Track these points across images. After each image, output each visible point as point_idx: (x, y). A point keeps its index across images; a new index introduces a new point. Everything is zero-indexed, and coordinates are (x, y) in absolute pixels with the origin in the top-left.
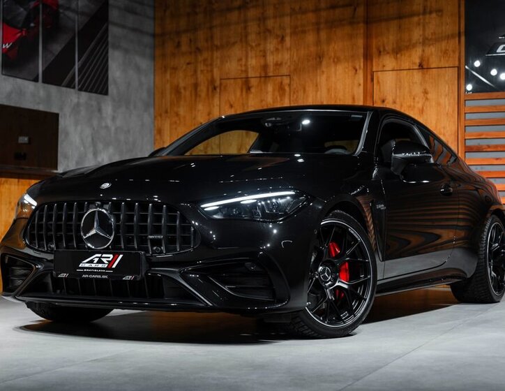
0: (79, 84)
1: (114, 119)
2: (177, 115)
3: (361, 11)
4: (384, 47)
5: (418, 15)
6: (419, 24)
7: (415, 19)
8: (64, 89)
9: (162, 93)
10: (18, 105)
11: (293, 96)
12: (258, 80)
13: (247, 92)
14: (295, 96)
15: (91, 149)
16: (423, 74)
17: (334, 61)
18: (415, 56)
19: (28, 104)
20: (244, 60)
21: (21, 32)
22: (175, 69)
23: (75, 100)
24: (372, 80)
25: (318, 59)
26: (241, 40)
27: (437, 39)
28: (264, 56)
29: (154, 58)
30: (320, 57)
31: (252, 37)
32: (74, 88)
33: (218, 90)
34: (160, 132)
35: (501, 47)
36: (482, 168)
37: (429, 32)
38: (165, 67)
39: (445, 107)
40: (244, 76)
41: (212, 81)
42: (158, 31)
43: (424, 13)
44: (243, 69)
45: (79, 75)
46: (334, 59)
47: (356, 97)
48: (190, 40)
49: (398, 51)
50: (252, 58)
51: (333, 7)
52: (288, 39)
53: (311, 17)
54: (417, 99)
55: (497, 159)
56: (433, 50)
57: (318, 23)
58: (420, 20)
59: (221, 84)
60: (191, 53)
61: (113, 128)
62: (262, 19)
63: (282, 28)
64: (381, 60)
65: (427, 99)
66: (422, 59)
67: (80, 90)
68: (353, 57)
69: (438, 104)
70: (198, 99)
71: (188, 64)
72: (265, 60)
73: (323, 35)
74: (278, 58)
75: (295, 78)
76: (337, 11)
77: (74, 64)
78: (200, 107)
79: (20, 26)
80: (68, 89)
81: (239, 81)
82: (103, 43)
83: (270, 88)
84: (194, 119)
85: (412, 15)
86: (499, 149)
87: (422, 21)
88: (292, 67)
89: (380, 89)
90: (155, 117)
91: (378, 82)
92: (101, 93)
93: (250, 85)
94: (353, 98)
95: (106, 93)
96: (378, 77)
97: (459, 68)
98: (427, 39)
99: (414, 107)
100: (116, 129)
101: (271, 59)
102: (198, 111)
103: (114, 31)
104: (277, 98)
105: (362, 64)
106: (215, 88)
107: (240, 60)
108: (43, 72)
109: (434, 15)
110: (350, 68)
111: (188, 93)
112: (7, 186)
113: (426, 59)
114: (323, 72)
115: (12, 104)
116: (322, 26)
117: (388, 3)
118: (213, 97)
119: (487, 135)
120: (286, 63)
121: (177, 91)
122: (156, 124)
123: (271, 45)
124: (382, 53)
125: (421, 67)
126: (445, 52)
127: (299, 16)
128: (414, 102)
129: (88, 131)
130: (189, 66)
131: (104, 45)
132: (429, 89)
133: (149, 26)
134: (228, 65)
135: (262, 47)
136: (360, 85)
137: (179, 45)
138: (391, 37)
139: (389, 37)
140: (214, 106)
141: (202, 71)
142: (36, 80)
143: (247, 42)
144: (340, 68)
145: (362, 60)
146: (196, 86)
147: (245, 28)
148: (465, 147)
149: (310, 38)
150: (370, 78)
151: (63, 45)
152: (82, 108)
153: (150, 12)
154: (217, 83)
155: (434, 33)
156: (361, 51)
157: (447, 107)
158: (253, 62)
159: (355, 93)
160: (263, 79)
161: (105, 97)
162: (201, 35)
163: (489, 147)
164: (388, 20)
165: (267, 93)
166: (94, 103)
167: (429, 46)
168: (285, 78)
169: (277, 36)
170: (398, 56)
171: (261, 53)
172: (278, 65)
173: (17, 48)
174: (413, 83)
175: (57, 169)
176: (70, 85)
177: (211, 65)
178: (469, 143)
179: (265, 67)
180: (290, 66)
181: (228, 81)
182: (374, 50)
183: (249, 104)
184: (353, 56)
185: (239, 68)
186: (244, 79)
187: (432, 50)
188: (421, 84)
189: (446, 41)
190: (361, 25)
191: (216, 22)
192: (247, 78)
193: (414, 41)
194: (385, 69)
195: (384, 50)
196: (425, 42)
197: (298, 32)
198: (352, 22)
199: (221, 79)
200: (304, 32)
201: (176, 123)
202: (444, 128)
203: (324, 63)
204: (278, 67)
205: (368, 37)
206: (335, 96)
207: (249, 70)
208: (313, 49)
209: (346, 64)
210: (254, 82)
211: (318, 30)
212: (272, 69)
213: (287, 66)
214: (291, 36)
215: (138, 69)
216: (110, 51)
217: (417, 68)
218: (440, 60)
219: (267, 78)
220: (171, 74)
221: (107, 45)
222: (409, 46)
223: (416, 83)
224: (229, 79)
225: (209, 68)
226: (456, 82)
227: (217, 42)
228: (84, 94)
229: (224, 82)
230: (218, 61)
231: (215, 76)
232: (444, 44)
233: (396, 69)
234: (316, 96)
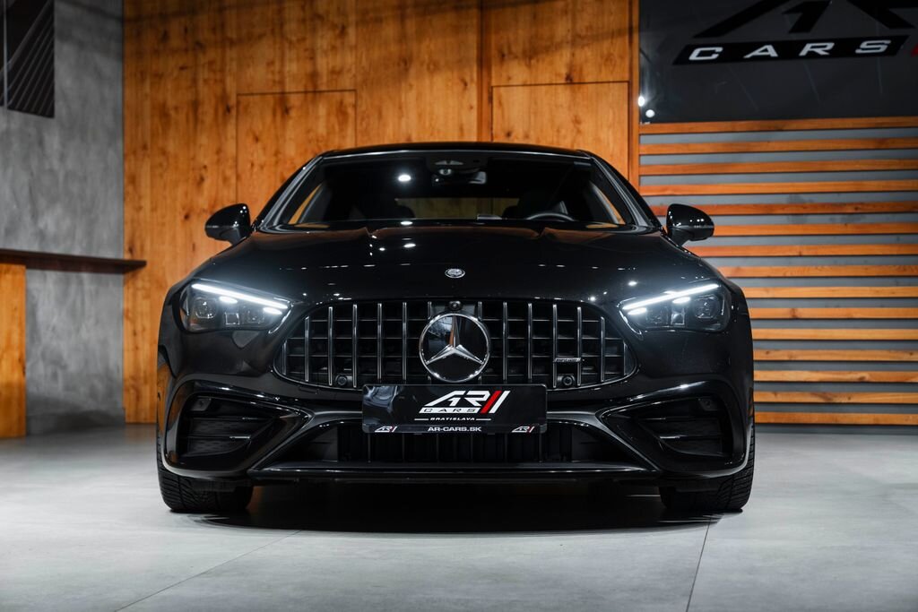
0: (9, 97)
1: (62, 158)
2: (164, 152)
4: (509, 48)
6: (566, 13)
7: (560, 4)
9: (137, 116)
11: (361, 124)
12: (301, 96)
13: (283, 116)
15: (29, 207)
16: (573, 91)
17: (428, 68)
18: (561, 62)
20: (277, 64)
22: (158, 76)
23: (4, 126)
24: (491, 99)
25: (402, 65)
26: (273, 31)
27: (594, 37)
28: (313, 58)
29: (122, 57)
30: (405, 62)
31: (291, 27)
32: (2, 104)
33: (234, 112)
34: (133, 180)
35: (697, 51)
37: (581, 25)
38: (142, 73)
39: (608, 144)
40: (277, 89)
41: (224, 97)
42: (130, 13)
44: (277, 78)
45: (9, 84)
46: (429, 65)
47: (465, 128)
48: (186, 30)
49: (532, 54)
50: (291, 61)
52: (351, 31)
54: (563, 132)
56: (589, 54)
57: (401, 7)
58: (567, 6)
59: (238, 103)
60: (186, 50)
61: (61, 175)
63: (342, 13)
64: (505, 68)
65: (579, 132)
66: (571, 67)
67: (11, 108)
68: (460, 63)
70: (199, 127)
71: (182, 68)
72: (314, 64)
73: (411, 26)
74: (336, 61)
75: (364, 94)
77: (2, 65)
78: (203, 139)
81: (270, 97)
82: (46, 30)
83: (322, 110)
84: (193, 159)
87: (570, 7)
88: (359, 78)
89: (503, 114)
90: (125, 156)
91: (500, 103)
92: (43, 115)
93: (289, 105)
94: (461, 129)
95: (51, 114)
96: (500, 96)
97: (630, 83)
98: (579, 36)
100: (66, 176)
101: (323, 64)
102: (201, 146)
103: (62, 10)
104: (333, 127)
105: (475, 75)
106: (228, 110)
107: (270, 63)
110: (456, 80)
111: (182, 117)
113: (578, 69)
114: (411, 85)
116: (409, 11)
118: (225, 123)
119: (675, 190)
120: (349, 71)
121: (163, 113)
122: (126, 167)
123: (324, 40)
124: (506, 58)
125: (569, 80)
126: (608, 59)
128: (558, 137)
129: (24, 178)
130: (184, 72)
131: (48, 35)
132: (582, 117)
133: (114, 4)
134: (250, 72)
135: (308, 43)
136: (471, 108)
137: (165, 37)
138: (521, 32)
139: (518, 31)
140: (226, 139)
141: (206, 81)
143: (283, 36)
144: (439, 80)
145: (475, 68)
146: (195, 105)
147: (280, 11)
149: (390, 30)
150: (488, 97)
152: (13, 139)
154: (233, 101)
155: (590, 28)
156: (474, 53)
157: (611, 145)
158: (292, 67)
159: (464, 121)
160: (310, 96)
161: (50, 120)
162: (204, 20)
164: (516, 4)
165: (317, 118)
166: (32, 130)
167: (583, 47)
168: (347, 94)
169: (334, 26)
170: (533, 62)
171: (307, 54)
172: (336, 73)
174: (556, 106)
177: (222, 71)
179: (314, 76)
180: (355, 76)
181: (251, 98)
182: (494, 52)
183: (288, 137)
184: (459, 61)
185: (270, 76)
186: (277, 96)
187: (587, 55)
188: (569, 108)
189: (610, 41)
190: (474, 12)
192: (283, 93)
193: (558, 39)
194: (511, 82)
195: (510, 52)
196: (576, 40)
197: (369, 20)
198: (459, 6)
199: (238, 95)
200: (379, 20)
201: (161, 165)
203: (413, 71)
204: (335, 76)
205: (483, 31)
206: (431, 125)
207: (287, 80)
208: (394, 48)
209: (449, 74)
210: (294, 100)
211: (402, 19)
212: (325, 79)
213: (350, 75)
214: (357, 25)
215: (99, 75)
216: (57, 44)
217: (563, 81)
218: (600, 71)
219: (318, 95)
220: (152, 85)
221: (52, 32)
222: (552, 47)
223: (562, 106)
224: (252, 94)
225: (218, 76)
226: (626, 106)
227: (232, 34)
228: (16, 115)
229: (243, 99)
230: (234, 64)
231: (228, 89)
232: (606, 44)
233: (528, 83)
234: (400, 124)
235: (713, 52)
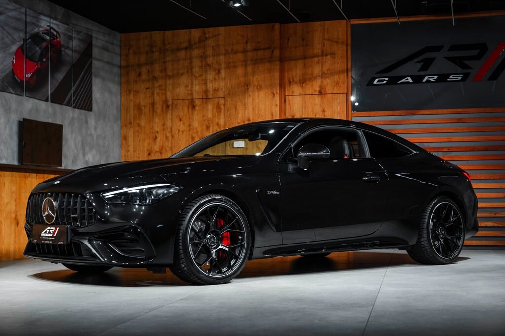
0: (74, 104)
1: (95, 129)
2: (139, 125)
3: (277, 53)
4: (293, 79)
5: (318, 56)
6: (318, 63)
7: (316, 59)
8: (64, 107)
9: (127, 110)
10: (36, 119)
11: (227, 113)
12: (200, 101)
13: (192, 109)
14: (229, 113)
15: (81, 151)
16: (322, 98)
17: (257, 88)
18: (316, 85)
19: (42, 118)
20: (190, 86)
21: (38, 65)
22: (136, 92)
23: (71, 115)
24: (285, 101)
25: (246, 86)
26: (188, 72)
27: (332, 73)
28: (206, 84)
29: (121, 84)
30: (247, 85)
31: (196, 70)
32: (71, 106)
33: (170, 108)
34: (125, 138)
35: (377, 80)
37: (325, 69)
38: (129, 90)
40: (190, 97)
41: (166, 101)
42: (124, 64)
43: (322, 55)
44: (190, 92)
45: (74, 97)
46: (257, 86)
47: (274, 114)
48: (149, 71)
49: (303, 81)
50: (196, 85)
51: (256, 50)
52: (223, 72)
53: (240, 56)
54: (317, 116)
57: (245, 61)
58: (319, 60)
59: (172, 103)
60: (149, 80)
61: (95, 136)
62: (203, 57)
63: (219, 64)
64: (291, 87)
65: (325, 116)
66: (321, 87)
67: (75, 107)
68: (272, 86)
70: (155, 114)
71: (147, 88)
72: (206, 86)
73: (249, 69)
74: (216, 85)
75: (229, 100)
76: (260, 53)
77: (71, 89)
78: (157, 120)
79: (37, 60)
80: (67, 107)
81: (187, 101)
82: (89, 72)
83: (210, 107)
84: (152, 128)
85: (313, 56)
88: (226, 92)
89: (291, 108)
90: (121, 127)
91: (289, 103)
92: (88, 110)
93: (195, 105)
94: (272, 115)
95: (91, 110)
96: (289, 100)
97: (347, 94)
98: (324, 73)
100: (97, 137)
101: (210, 86)
102: (156, 123)
103: (95, 64)
104: (215, 114)
105: (278, 91)
106: (168, 107)
107: (187, 86)
108: (51, 94)
109: (329, 57)
110: (270, 93)
111: (147, 110)
112: (29, 179)
113: (324, 87)
114: (249, 96)
115: (32, 118)
116: (248, 62)
117: (296, 48)
118: (166, 113)
120: (222, 89)
121: (138, 108)
122: (122, 132)
123: (210, 76)
124: (292, 83)
125: (320, 93)
126: (337, 83)
127: (231, 56)
129: (79, 138)
130: (148, 90)
131: (89, 75)
132: (326, 109)
133: (117, 60)
134: (178, 89)
135: (203, 77)
136: (277, 105)
137: (140, 75)
138: (298, 72)
139: (297, 72)
140: (167, 120)
141: (157, 94)
142: (47, 100)
143: (192, 74)
144: (262, 93)
145: (278, 88)
146: (153, 104)
147: (191, 63)
149: (240, 71)
150: (284, 101)
151: (64, 75)
152: (75, 121)
153: (118, 50)
154: (170, 103)
155: (329, 70)
156: (277, 81)
158: (197, 88)
159: (273, 111)
160: (204, 100)
161: (90, 112)
162: (157, 67)
164: (296, 59)
165: (208, 110)
166: (83, 117)
167: (326, 78)
168: (221, 99)
169: (215, 70)
170: (304, 85)
171: (203, 82)
172: (216, 90)
173: (35, 77)
174: (314, 104)
175: (61, 166)
176: (68, 104)
177: (165, 89)
179: (206, 91)
180: (224, 91)
181: (178, 102)
182: (286, 81)
183: (194, 119)
184: (271, 85)
185: (186, 92)
186: (190, 100)
187: (328, 82)
188: (320, 106)
189: (338, 75)
190: (278, 63)
191: (168, 58)
192: (192, 99)
193: (315, 75)
194: (294, 94)
195: (294, 81)
196: (323, 75)
197: (231, 67)
198: (271, 60)
199: (172, 100)
200: (235, 67)
201: (138, 131)
203: (250, 89)
204: (215, 92)
205: (282, 71)
206: (258, 113)
207: (194, 93)
208: (242, 79)
209: (266, 90)
210: (197, 102)
211: (246, 66)
212: (211, 93)
213: (222, 91)
214: (225, 69)
215: (110, 92)
216: (94, 79)
217: (317, 94)
218: (334, 89)
219: (208, 100)
220: (133, 96)
221: (91, 74)
222: (312, 78)
223: (317, 104)
224: (178, 100)
225: (163, 92)
226: (345, 104)
227: (170, 73)
228: (77, 110)
229: (175, 102)
230: (171, 86)
231: (168, 98)
232: (336, 77)
233: (302, 94)
234: (245, 113)
235: (384, 80)
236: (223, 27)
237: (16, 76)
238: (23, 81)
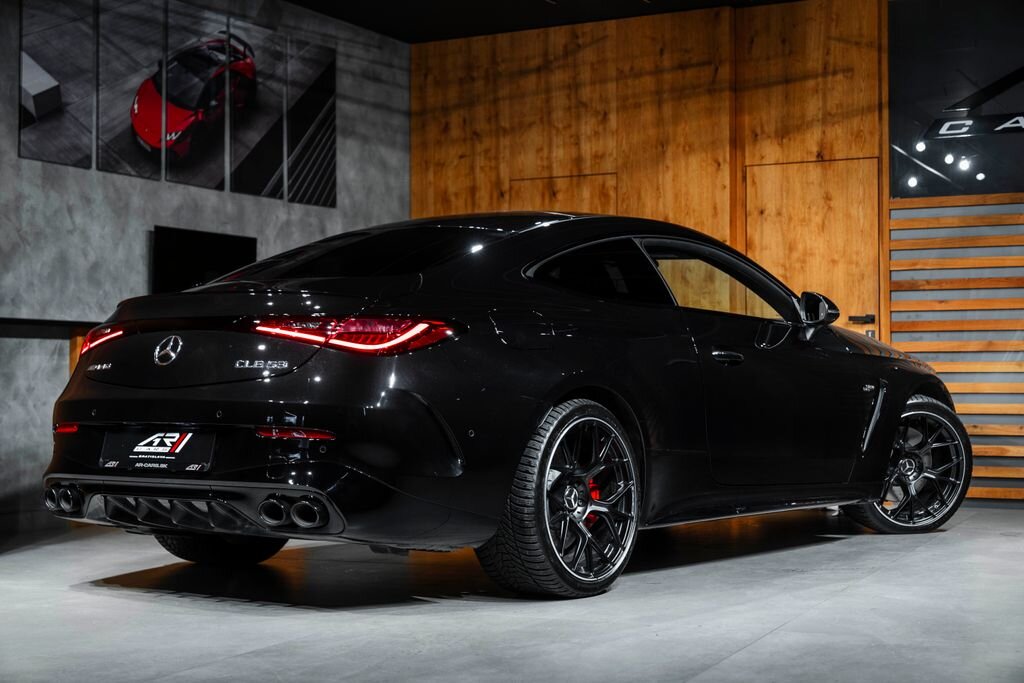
0: (289, 192)
3: (725, 72)
4: (762, 127)
5: (815, 76)
6: (817, 91)
7: (811, 83)
8: (265, 200)
9: (423, 202)
10: (192, 227)
11: (622, 204)
12: (567, 180)
13: (551, 200)
14: (625, 204)
16: (824, 169)
17: (684, 150)
18: (812, 140)
19: (209, 225)
20: (546, 151)
21: (196, 114)
22: (441, 165)
23: (283, 217)
24: (744, 178)
25: (660, 148)
26: (541, 119)
27: (847, 114)
28: (577, 144)
29: (409, 148)
30: (662, 144)
31: (558, 115)
32: (281, 197)
33: (507, 197)
35: (947, 125)
36: (917, 316)
37: (832, 104)
38: (426, 162)
39: (859, 219)
40: (546, 174)
41: (498, 183)
42: (415, 107)
43: (825, 73)
44: (545, 163)
45: (289, 178)
46: (684, 147)
47: (719, 206)
48: (465, 121)
49: (785, 132)
50: (558, 147)
51: (683, 67)
52: (613, 117)
53: (648, 82)
54: (814, 208)
55: (941, 302)
56: (839, 131)
57: (659, 92)
58: (818, 85)
59: (511, 188)
60: (465, 140)
62: (574, 86)
63: (604, 100)
64: (758, 147)
65: (830, 208)
66: (822, 145)
67: (292, 200)
68: (714, 145)
69: (848, 216)
71: (461, 157)
72: (579, 149)
73: (667, 110)
74: (599, 146)
75: (625, 177)
76: (690, 73)
77: (281, 162)
79: (194, 105)
80: (272, 200)
81: (539, 183)
82: (328, 126)
83: (586, 193)
85: (806, 77)
86: (945, 286)
87: (821, 86)
88: (620, 161)
89: (757, 194)
91: (754, 183)
92: (324, 205)
93: (555, 189)
94: (715, 208)
95: (333, 205)
96: (753, 175)
97: (880, 160)
98: (830, 114)
99: (810, 220)
101: (587, 149)
103: (344, 107)
104: (596, 208)
105: (728, 155)
106: (502, 194)
107: (540, 150)
108: (232, 175)
109: (840, 77)
110: (710, 161)
111: (462, 202)
113: (828, 145)
114: (667, 167)
115: (182, 226)
116: (665, 96)
117: (768, 59)
118: (499, 207)
119: (926, 264)
120: (611, 155)
123: (587, 126)
124: (759, 137)
125: (820, 158)
126: (858, 136)
127: (630, 82)
128: (809, 213)
130: (463, 160)
131: (330, 132)
132: (832, 193)
133: (401, 99)
134: (522, 158)
135: (573, 130)
136: (725, 187)
137: (446, 129)
138: (773, 112)
139: (767, 112)
141: (482, 168)
142: (220, 187)
143: (550, 123)
144: (694, 161)
145: (728, 149)
146: (473, 191)
147: (548, 101)
148: (890, 283)
149: (648, 115)
150: (741, 176)
151: (264, 133)
152: (294, 229)
153: (402, 78)
154: (506, 186)
155: (838, 106)
156: (726, 133)
157: (862, 221)
158: (559, 153)
159: (718, 201)
160: (575, 179)
161: (332, 210)
162: (481, 111)
163: (928, 282)
164: (767, 85)
165: (582, 200)
166: (314, 220)
167: (833, 124)
168: (608, 177)
169: (597, 113)
170: (785, 141)
171: (572, 140)
172: (598, 157)
173: (189, 140)
174: (807, 183)
176: (276, 193)
177: (496, 158)
178: (896, 277)
179: (578, 161)
180: (616, 159)
181: (522, 184)
182: (747, 132)
184: (713, 143)
185: (539, 162)
186: (546, 180)
187: (838, 133)
188: (820, 185)
189: (860, 117)
190: (727, 94)
191: (503, 92)
192: (551, 178)
193: (809, 119)
194: (765, 161)
195: (763, 132)
196: (827, 118)
197: (629, 105)
198: (712, 90)
199: (511, 180)
200: (638, 106)
202: (857, 253)
203: (669, 154)
204: (598, 161)
205: (736, 112)
206: (686, 205)
207: (555, 165)
208: (652, 132)
209: (704, 155)
210: (561, 184)
211: (660, 104)
212: (588, 163)
213: (611, 159)
214: (618, 112)
215: (384, 166)
216: (339, 140)
217: (814, 159)
218: (851, 148)
219: (582, 178)
220: (435, 173)
221: (334, 130)
222: (802, 126)
223: (813, 183)
224: (523, 180)
225: (493, 164)
226: (876, 182)
227: (505, 123)
228: (297, 206)
229: (516, 185)
230: (507, 152)
231: (502, 175)
232: (856, 121)
233: (781, 161)
234: (657, 205)
235: (964, 125)
236: (614, 21)
237: (139, 139)
238: (160, 150)
